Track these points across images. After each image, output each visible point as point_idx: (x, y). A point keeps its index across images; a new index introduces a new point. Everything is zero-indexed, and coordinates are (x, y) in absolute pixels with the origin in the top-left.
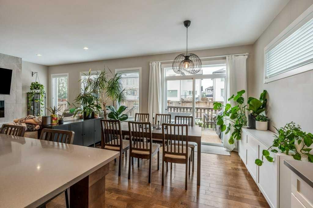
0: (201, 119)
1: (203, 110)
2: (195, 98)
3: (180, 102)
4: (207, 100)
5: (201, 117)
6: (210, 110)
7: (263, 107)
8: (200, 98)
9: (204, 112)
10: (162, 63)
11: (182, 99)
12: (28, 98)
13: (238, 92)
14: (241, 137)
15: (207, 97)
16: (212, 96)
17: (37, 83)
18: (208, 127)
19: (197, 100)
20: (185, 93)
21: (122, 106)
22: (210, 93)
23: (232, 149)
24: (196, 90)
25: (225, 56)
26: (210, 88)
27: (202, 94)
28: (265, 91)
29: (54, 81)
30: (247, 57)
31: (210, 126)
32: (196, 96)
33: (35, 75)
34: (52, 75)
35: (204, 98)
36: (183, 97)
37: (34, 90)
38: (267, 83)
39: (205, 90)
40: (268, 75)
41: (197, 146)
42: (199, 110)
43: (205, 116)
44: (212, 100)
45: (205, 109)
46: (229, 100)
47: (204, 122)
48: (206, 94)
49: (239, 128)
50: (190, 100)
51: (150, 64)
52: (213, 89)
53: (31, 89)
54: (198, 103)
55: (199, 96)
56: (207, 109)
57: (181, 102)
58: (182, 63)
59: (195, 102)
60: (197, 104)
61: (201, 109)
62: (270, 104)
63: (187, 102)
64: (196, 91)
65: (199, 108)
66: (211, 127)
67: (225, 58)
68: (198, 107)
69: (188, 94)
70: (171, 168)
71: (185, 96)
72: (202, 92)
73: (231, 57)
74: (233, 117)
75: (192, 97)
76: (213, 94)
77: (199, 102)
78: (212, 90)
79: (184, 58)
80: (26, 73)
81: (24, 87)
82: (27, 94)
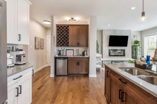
12: (132, 48)
17: (137, 40)
33: (136, 37)
34: (144, 36)
37: (136, 44)
53: (134, 44)
80: (132, 36)
81: (132, 43)
82: (132, 46)
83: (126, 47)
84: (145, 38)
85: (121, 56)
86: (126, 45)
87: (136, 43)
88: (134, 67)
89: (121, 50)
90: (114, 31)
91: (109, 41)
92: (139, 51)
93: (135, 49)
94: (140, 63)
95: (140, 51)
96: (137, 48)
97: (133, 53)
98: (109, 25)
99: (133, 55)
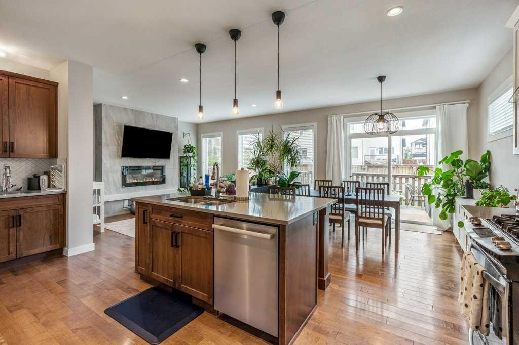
0: (401, 192)
1: (404, 179)
2: (392, 161)
3: (364, 166)
4: (414, 162)
5: (401, 188)
6: (417, 179)
7: (485, 172)
8: (400, 160)
9: (407, 181)
10: (344, 117)
11: (366, 161)
12: (181, 162)
13: (452, 154)
14: (454, 210)
15: (414, 157)
16: (424, 155)
17: (190, 145)
18: (412, 204)
19: (395, 164)
20: (373, 152)
21: (293, 172)
22: (422, 150)
23: (446, 228)
24: (393, 145)
25: (435, 105)
26: (420, 141)
27: (404, 151)
28: (489, 152)
29: (205, 142)
30: (467, 105)
31: (416, 203)
32: (393, 156)
33: (187, 136)
34: (202, 135)
35: (408, 159)
36: (369, 159)
37: (187, 154)
38: (491, 142)
39: (411, 144)
40: (493, 132)
41: (394, 224)
42: (398, 179)
43: (407, 189)
44: (424, 163)
45: (407, 177)
46: (440, 163)
47: (407, 196)
48: (413, 153)
49: (451, 198)
50: (382, 164)
51: (329, 119)
52: (426, 144)
53: (185, 152)
54: (395, 168)
55: (398, 156)
56: (411, 176)
57: (366, 167)
58: (376, 123)
59: (391, 166)
60: (395, 170)
61: (401, 177)
62: (493, 168)
63: (376, 167)
64: (393, 148)
65: (398, 176)
66: (419, 205)
67: (435, 108)
68: (395, 174)
69: (376, 153)
70: (364, 240)
71: (373, 156)
72: (404, 148)
73: (444, 107)
74: (446, 186)
75: (386, 157)
76: (426, 152)
77: (398, 167)
78: (423, 144)
79: (377, 117)
80: (180, 134)
81: (179, 150)
82: (181, 158)
83: (167, 160)
84: (204, 140)
85: (153, 183)
86: (166, 155)
87: (189, 152)
88: (190, 195)
89: (155, 168)
90: (137, 113)
91: (121, 143)
92: (194, 170)
93: (187, 165)
94: (197, 187)
95: (196, 169)
96: (189, 163)
97: (181, 174)
98: (125, 98)
99: (182, 180)
